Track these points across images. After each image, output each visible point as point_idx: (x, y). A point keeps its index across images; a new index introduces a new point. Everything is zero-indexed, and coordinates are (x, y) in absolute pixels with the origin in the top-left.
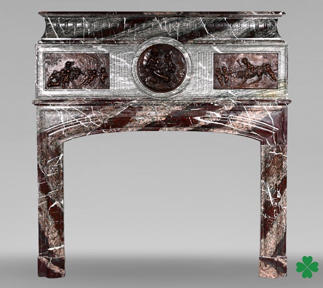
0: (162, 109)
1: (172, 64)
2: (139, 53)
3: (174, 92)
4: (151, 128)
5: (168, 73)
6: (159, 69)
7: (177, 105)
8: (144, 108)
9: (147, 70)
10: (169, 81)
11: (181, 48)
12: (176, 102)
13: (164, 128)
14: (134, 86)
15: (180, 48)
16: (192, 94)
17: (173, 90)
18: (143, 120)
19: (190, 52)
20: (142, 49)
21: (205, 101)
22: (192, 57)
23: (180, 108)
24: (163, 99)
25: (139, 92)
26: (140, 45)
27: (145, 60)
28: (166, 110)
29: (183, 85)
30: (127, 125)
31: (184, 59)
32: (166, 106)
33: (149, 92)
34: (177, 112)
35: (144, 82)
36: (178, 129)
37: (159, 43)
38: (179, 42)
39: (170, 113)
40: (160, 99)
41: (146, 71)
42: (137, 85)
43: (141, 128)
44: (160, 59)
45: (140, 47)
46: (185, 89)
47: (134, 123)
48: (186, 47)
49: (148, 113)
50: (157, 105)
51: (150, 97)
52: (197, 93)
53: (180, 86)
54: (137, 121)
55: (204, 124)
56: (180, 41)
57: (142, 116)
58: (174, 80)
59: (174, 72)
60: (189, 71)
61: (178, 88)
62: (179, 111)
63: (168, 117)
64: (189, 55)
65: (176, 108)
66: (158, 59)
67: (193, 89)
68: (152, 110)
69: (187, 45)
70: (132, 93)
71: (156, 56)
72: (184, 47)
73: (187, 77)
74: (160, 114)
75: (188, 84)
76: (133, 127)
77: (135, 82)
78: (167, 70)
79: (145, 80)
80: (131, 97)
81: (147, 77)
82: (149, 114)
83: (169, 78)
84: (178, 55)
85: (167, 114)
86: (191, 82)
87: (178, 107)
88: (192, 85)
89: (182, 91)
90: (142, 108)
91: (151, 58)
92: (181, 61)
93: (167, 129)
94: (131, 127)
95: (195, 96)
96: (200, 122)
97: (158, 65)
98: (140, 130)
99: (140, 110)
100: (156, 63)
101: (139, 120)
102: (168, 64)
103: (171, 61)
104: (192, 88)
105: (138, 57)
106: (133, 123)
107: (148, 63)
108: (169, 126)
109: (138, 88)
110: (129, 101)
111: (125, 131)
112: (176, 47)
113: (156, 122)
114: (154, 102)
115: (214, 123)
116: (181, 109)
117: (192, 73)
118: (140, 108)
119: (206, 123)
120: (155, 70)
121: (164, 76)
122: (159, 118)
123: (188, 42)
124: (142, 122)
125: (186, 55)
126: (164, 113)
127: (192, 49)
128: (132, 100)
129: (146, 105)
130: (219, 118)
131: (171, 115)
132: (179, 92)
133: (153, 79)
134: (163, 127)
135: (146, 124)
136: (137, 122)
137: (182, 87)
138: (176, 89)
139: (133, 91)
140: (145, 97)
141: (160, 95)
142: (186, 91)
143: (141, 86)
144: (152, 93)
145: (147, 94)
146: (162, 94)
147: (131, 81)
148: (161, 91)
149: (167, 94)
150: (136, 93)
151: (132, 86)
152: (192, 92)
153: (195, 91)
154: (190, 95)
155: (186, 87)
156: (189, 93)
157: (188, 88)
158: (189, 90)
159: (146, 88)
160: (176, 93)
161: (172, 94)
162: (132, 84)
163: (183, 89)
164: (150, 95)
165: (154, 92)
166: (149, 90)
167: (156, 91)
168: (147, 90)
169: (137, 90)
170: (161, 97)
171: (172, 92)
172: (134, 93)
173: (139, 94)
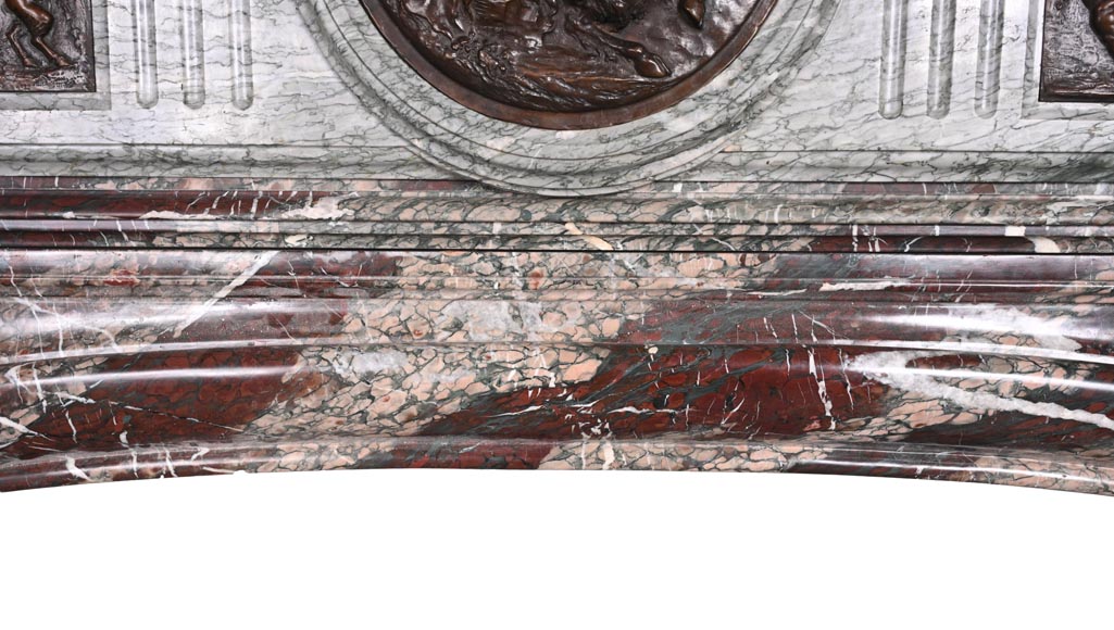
0: (574, 280)
3: (677, 122)
4: (471, 444)
7: (701, 250)
8: (414, 266)
12: (696, 214)
13: (584, 448)
14: (315, 67)
16: (841, 141)
17: (671, 103)
18: (397, 381)
21: (957, 207)
23: (723, 270)
24: (577, 187)
25: (356, 120)
28: (600, 287)
29: (770, 54)
30: (263, 422)
32: (600, 255)
33: (446, 115)
34: (698, 303)
35: (400, 26)
36: (704, 451)
39: (637, 311)
40: (548, 186)
42: (334, 49)
43: (386, 445)
47: (321, 409)
49: (451, 312)
50: (528, 244)
51: (461, 163)
52: (890, 134)
53: (736, 66)
54: (341, 383)
55: (935, 418)
57: (400, 338)
61: (718, 83)
62: (718, 295)
63: (621, 351)
65: (692, 273)
67: (853, 100)
68: (486, 291)
70: (299, 135)
74: (548, 328)
75: (812, 43)
76: (315, 436)
80: (290, 164)
82: (457, 326)
85: (611, 327)
86: (839, 27)
87: (710, 263)
88: (844, 59)
89: (751, 109)
90: (393, 268)
93: (608, 454)
94: (299, 434)
95: (868, 159)
96: (900, 397)
98: (377, 462)
99: (375, 292)
101: (368, 377)
106: (311, 402)
108: (624, 429)
109: (350, 78)
110: (273, 203)
111: (252, 468)
113: (516, 397)
114: (498, 218)
115: (1029, 408)
116: (729, 285)
118: (377, 276)
119: (953, 408)
122: (539, 366)
124: (389, 400)
126: (589, 320)
128: (300, 201)
129: (424, 243)
130: (1070, 368)
131: (648, 330)
132: (727, 127)
134: (576, 436)
135: (428, 410)
136: (344, 399)
137: (756, 77)
138: (700, 92)
139: (305, 117)
140: (418, 166)
141: (555, 152)
142: (785, 110)
143: (376, 65)
144: (478, 125)
145: (432, 139)
146: (569, 143)
147: (281, 19)
148: (556, 109)
149: (620, 144)
150: (332, 127)
151: (298, 61)
152: (840, 121)
153: (868, 119)
154: (821, 157)
155: (794, 71)
156: (818, 130)
157: (806, 87)
158: (815, 105)
159: (416, 81)
160: (697, 133)
161: (664, 136)
162: (297, 44)
163: (762, 95)
164: (465, 146)
165: (500, 124)
166: (448, 103)
167: (514, 111)
168: (433, 104)
169: (337, 99)
170: (560, 167)
171: (662, 116)
172: (318, 129)
173: (362, 138)
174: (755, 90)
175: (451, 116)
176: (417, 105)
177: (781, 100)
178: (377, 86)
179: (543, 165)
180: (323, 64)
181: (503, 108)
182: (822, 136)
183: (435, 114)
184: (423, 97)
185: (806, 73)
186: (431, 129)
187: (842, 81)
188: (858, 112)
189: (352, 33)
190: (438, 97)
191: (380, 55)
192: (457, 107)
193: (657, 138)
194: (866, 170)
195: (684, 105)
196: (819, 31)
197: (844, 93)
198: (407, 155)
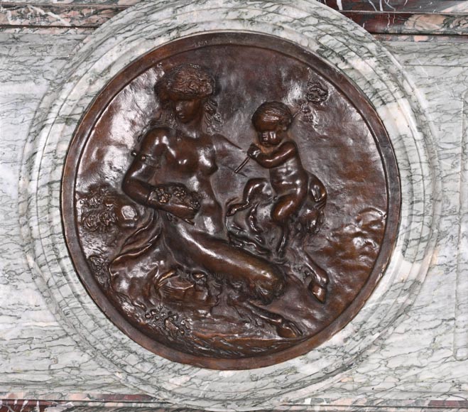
1: (303, 173)
2: (78, 94)
3: (304, 366)
5: (273, 237)
6: (214, 211)
9: (128, 212)
10: (274, 296)
11: (362, 67)
14: (44, 319)
15: (358, 63)
16: (425, 375)
17: (302, 353)
19: (420, 94)
20: (100, 66)
22: (435, 132)
25: (74, 357)
26: (90, 41)
27: (120, 145)
29: (373, 321)
31: (383, 140)
33: (140, 359)
35: (107, 296)
37: (214, 27)
38: (349, 25)
41: (120, 221)
42: (61, 311)
44: (221, 138)
45: (88, 56)
46: (381, 344)
48: (396, 62)
51: (151, 391)
52: (460, 371)
53: (350, 328)
56: (358, 19)
58: (313, 285)
59: (313, 232)
60: (410, 224)
61: (336, 339)
64: (417, 112)
66: (204, 141)
67: (434, 348)
69: (401, 42)
70: (31, 365)
71: (194, 117)
72: (384, 61)
73: (400, 265)
75: (405, 310)
77: (46, 291)
78: (265, 212)
79: (117, 279)
80: (23, 384)
81: (128, 260)
83: (279, 271)
84: (341, 114)
86: (424, 295)
88: (428, 319)
89: (360, 357)
91: (156, 127)
92: (365, 157)
95: (446, 387)
97: (204, 183)
100: (193, 167)
102: (275, 180)
103: (295, 154)
104: (425, 339)
105: (67, 120)
107: (134, 165)
109: (70, 330)
112: (331, 61)
117: (434, 238)
120: (188, 216)
121: (248, 257)
123: (409, 26)
125: (397, 118)
127: (438, 72)
132: (344, 368)
133: (168, 281)
137: (363, 337)
138: (323, 346)
139: (36, 354)
140: (118, 387)
141: (218, 386)
142: (385, 354)
143: (90, 325)
144: (163, 367)
145: (129, 374)
146: (229, 380)
147: (21, 285)
148: (219, 357)
149: (265, 382)
150: (56, 361)
151: (33, 314)
152: (425, 362)
153: (445, 360)
154: (412, 386)
155: (391, 330)
156: (409, 368)
157: (401, 338)
158: (407, 351)
159: (119, 335)
160: (321, 375)
161: (298, 377)
162: (32, 303)
163: (369, 347)
164: (153, 381)
165: (179, 366)
166: (141, 350)
167: (189, 357)
168: (131, 352)
169: (60, 342)
170: (222, 397)
171: (296, 362)
172: (46, 362)
173: (78, 369)
174: (363, 345)
175: (144, 360)
176: (120, 353)
177: (383, 347)
178: (91, 338)
179: (210, 395)
180: (50, 317)
181: (181, 355)
182: (412, 372)
183: (132, 359)
184: (124, 347)
185: (400, 329)
186: (128, 369)
187: (426, 334)
188: (438, 356)
189: (74, 303)
190: (135, 346)
191: (93, 318)
192: (148, 354)
193: (292, 378)
194: (444, 394)
195: (311, 354)
196: (409, 302)
197: (428, 343)
198: (110, 381)
